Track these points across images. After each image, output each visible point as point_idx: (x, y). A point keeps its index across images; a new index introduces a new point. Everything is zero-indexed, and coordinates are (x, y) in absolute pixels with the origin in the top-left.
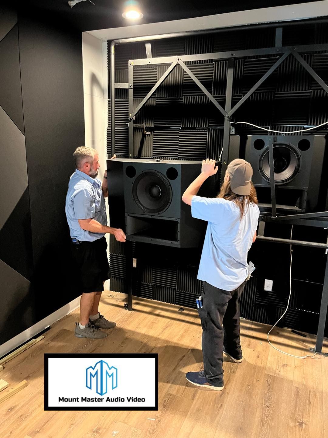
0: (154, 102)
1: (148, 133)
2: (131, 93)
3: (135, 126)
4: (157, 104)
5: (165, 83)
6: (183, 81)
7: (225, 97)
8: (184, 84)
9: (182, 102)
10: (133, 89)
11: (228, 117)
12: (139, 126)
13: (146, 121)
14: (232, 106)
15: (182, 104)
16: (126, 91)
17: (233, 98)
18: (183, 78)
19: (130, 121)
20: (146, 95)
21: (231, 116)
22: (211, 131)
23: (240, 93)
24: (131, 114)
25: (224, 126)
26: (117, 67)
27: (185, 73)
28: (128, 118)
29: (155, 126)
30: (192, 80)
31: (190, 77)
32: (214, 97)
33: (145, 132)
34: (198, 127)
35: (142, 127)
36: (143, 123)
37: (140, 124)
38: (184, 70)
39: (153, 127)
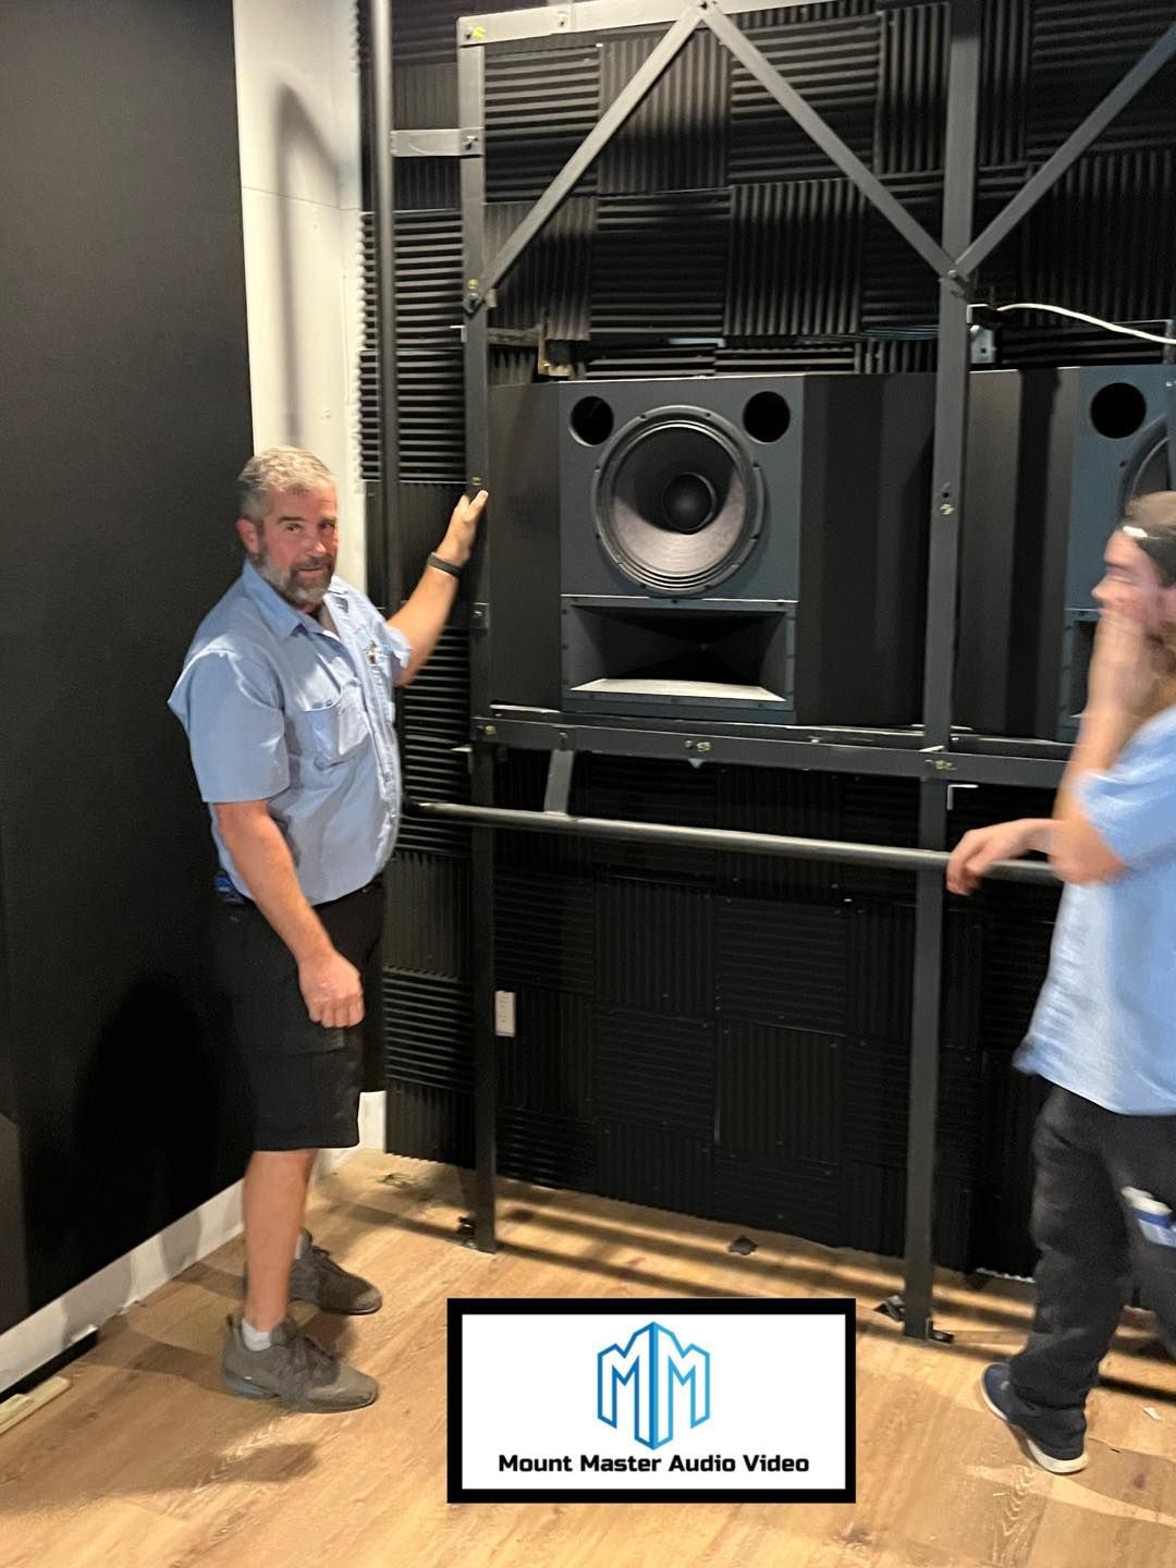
0: (586, 219)
1: (561, 371)
2: (473, 175)
3: (495, 340)
4: (602, 227)
5: (639, 117)
6: (728, 108)
7: (941, 178)
8: (733, 122)
9: (726, 211)
10: (480, 161)
11: (957, 279)
12: (512, 338)
13: (547, 314)
14: (979, 225)
15: (726, 222)
16: (447, 167)
17: (985, 182)
18: (728, 96)
19: (471, 316)
20: (546, 186)
21: (971, 275)
22: (875, 350)
23: (1015, 158)
24: (473, 282)
25: (936, 322)
26: (404, 52)
27: (737, 71)
28: (460, 298)
29: (592, 334)
30: (773, 101)
31: (762, 89)
32: (885, 183)
33: (544, 365)
34: (805, 331)
35: (528, 342)
36: (532, 325)
37: (521, 328)
38: (731, 54)
39: (582, 342)
